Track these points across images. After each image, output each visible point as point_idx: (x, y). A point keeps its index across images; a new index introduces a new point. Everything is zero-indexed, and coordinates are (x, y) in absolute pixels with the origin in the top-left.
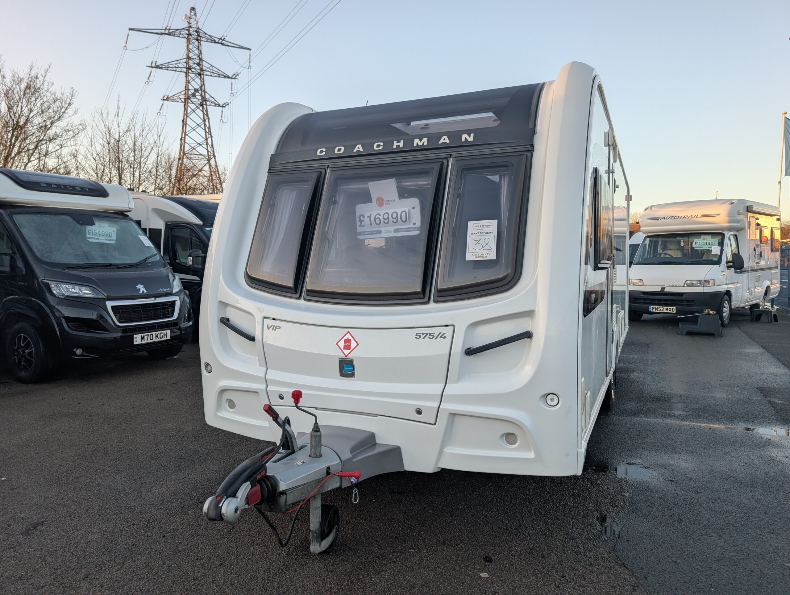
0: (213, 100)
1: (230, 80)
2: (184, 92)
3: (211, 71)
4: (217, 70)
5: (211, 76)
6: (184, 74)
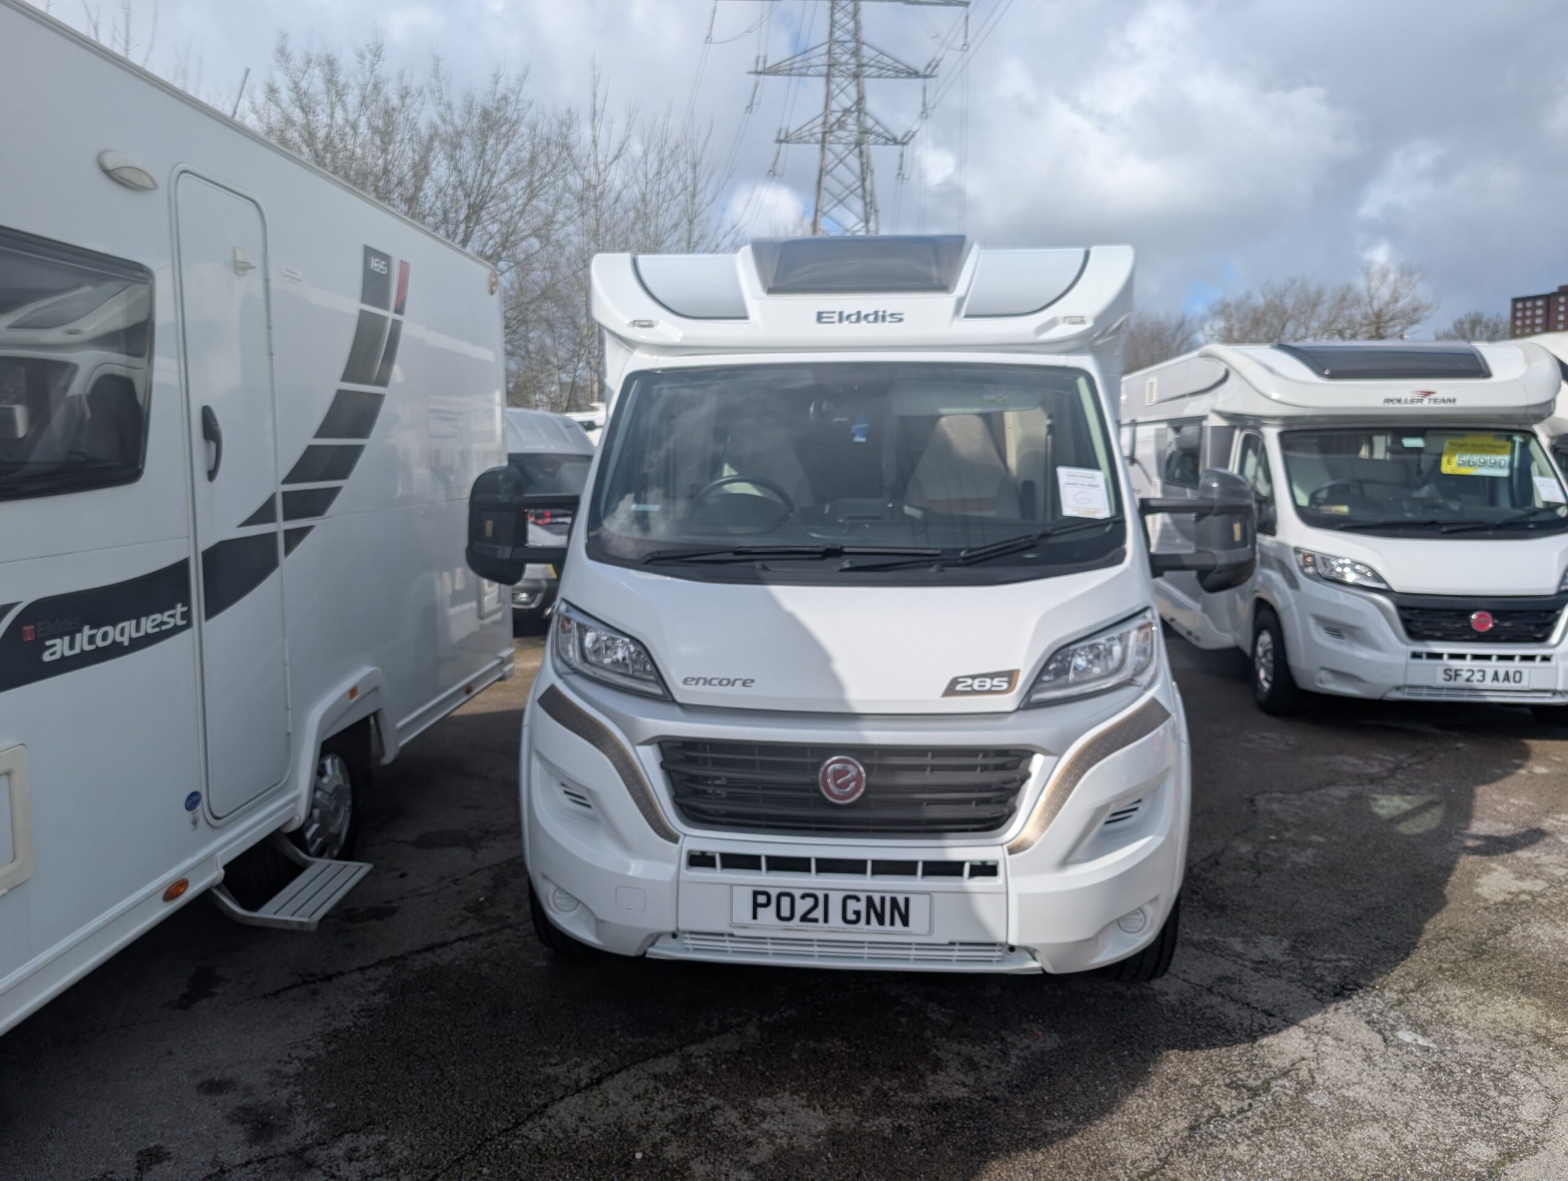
0: (881, 130)
1: (920, 81)
2: (820, 120)
3: (881, 65)
4: (890, 61)
5: (879, 76)
6: (822, 80)
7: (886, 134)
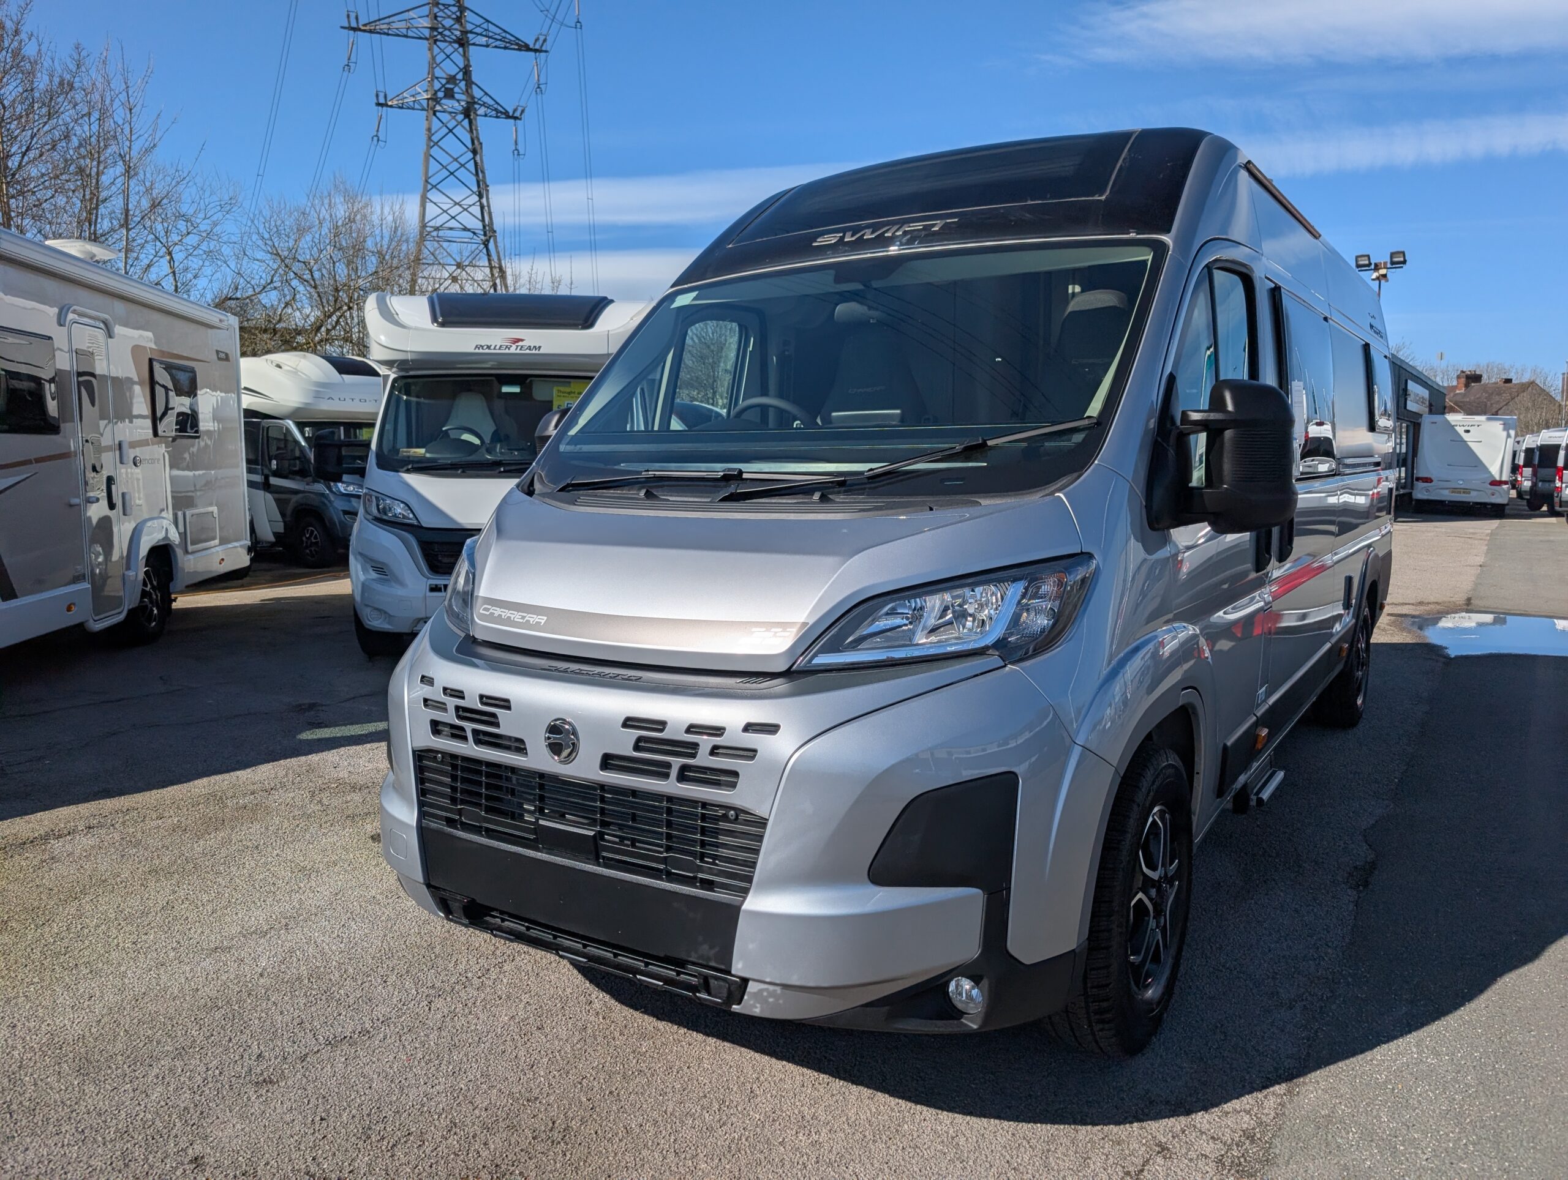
1: (532, 54)
3: (488, 34)
5: (486, 45)
6: (425, 44)
7: (496, 106)
